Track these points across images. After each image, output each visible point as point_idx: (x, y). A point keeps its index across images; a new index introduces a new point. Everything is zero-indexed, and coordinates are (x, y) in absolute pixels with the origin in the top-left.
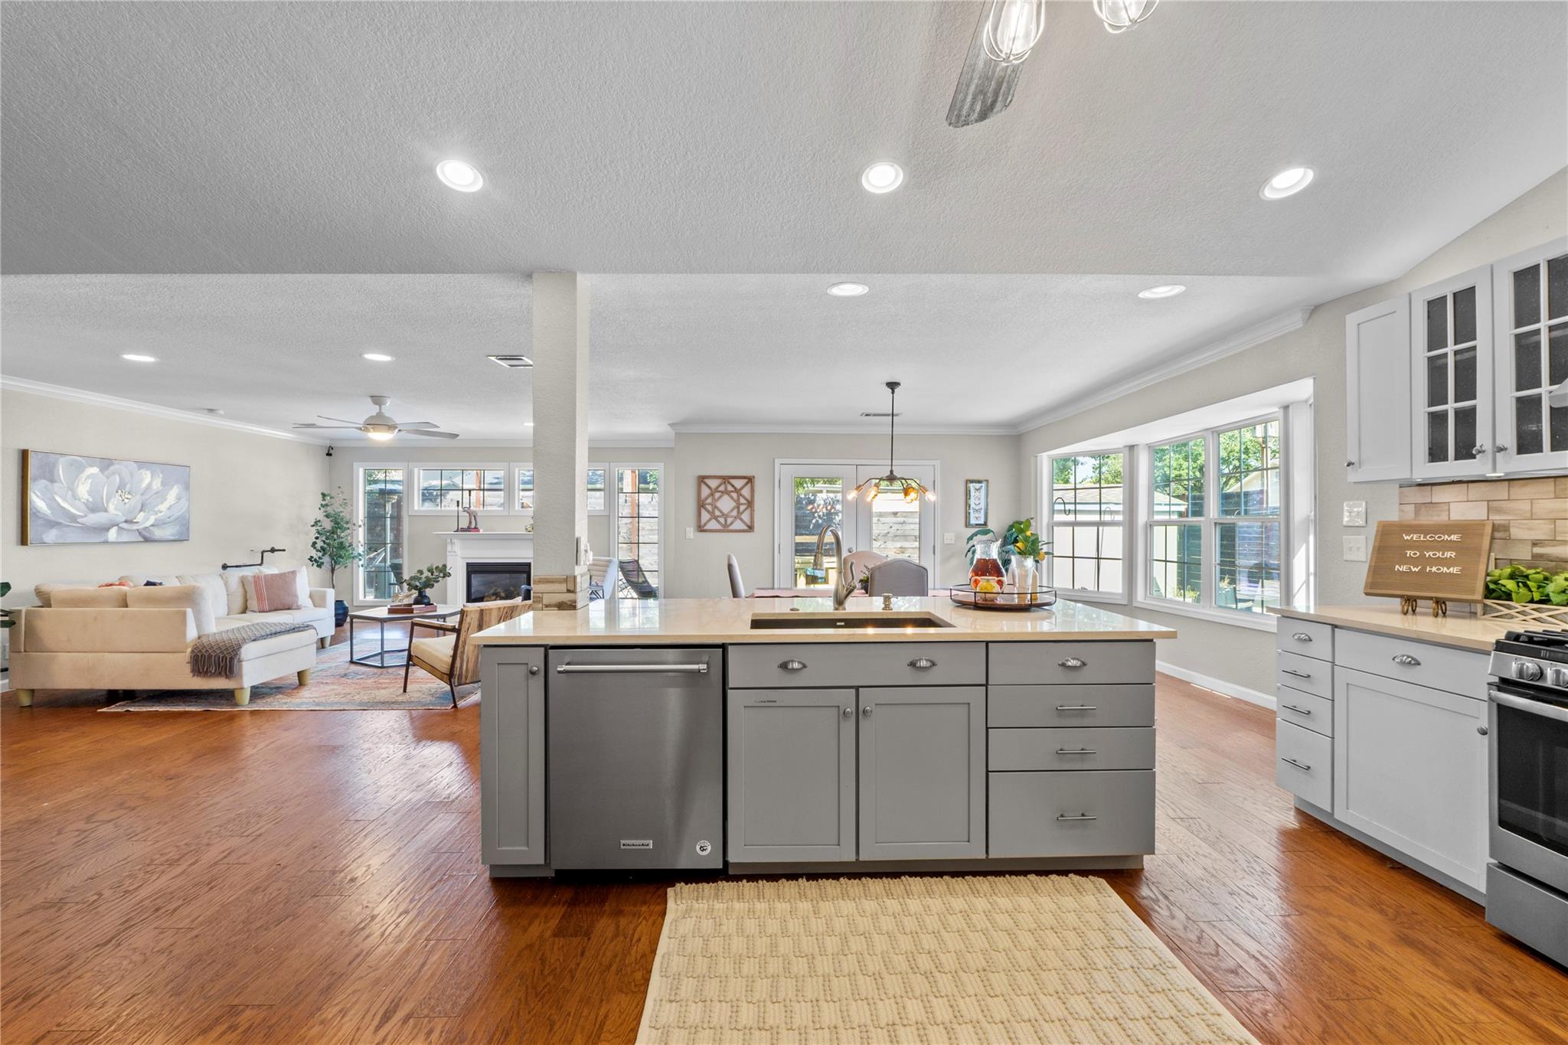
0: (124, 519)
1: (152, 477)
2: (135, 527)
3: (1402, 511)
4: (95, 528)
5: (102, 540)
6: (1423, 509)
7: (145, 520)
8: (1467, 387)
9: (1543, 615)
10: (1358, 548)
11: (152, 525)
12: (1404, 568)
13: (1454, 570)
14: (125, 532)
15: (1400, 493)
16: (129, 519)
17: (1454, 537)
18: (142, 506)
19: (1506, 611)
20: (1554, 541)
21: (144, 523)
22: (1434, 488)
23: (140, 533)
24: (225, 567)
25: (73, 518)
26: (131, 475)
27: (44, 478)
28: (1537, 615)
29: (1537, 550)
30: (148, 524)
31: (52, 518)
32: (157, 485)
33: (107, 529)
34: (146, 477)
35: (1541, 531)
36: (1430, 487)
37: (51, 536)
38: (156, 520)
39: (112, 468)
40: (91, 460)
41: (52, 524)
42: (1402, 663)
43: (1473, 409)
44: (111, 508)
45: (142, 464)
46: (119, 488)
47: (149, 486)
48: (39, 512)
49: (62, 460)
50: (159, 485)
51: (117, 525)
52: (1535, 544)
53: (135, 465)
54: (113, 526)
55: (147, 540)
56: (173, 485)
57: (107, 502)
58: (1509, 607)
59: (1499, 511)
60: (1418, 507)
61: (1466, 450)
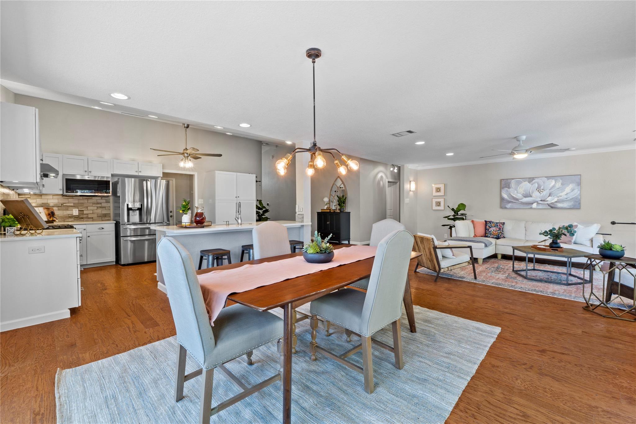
0: (540, 199)
1: (555, 183)
2: (546, 203)
4: (526, 203)
5: (530, 207)
7: (550, 200)
11: (556, 202)
14: (540, 205)
16: (542, 199)
18: (550, 194)
21: (551, 201)
23: (549, 205)
24: (613, 223)
25: (517, 200)
26: (544, 183)
27: (507, 188)
30: (553, 201)
31: (509, 200)
32: (559, 185)
33: (532, 204)
34: (553, 182)
37: (509, 206)
38: (558, 200)
39: (534, 181)
40: (524, 179)
41: (509, 202)
44: (534, 195)
45: (549, 178)
46: (537, 188)
47: (554, 186)
48: (504, 198)
49: (513, 181)
50: (560, 185)
51: (537, 202)
53: (546, 178)
54: (535, 202)
55: (552, 207)
56: (569, 184)
57: (532, 193)
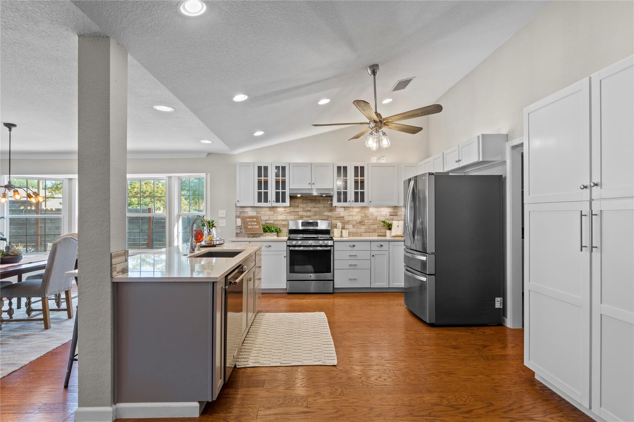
3: (236, 213)
6: (242, 213)
8: (266, 187)
9: (272, 235)
10: (224, 223)
12: (249, 227)
13: (258, 227)
15: (236, 209)
17: (255, 219)
19: (265, 235)
20: (269, 220)
22: (245, 208)
28: (270, 235)
29: (266, 222)
35: (267, 218)
36: (243, 208)
42: (267, 247)
43: (267, 192)
52: (266, 221)
58: (266, 234)
59: (259, 214)
60: (240, 212)
61: (266, 200)
